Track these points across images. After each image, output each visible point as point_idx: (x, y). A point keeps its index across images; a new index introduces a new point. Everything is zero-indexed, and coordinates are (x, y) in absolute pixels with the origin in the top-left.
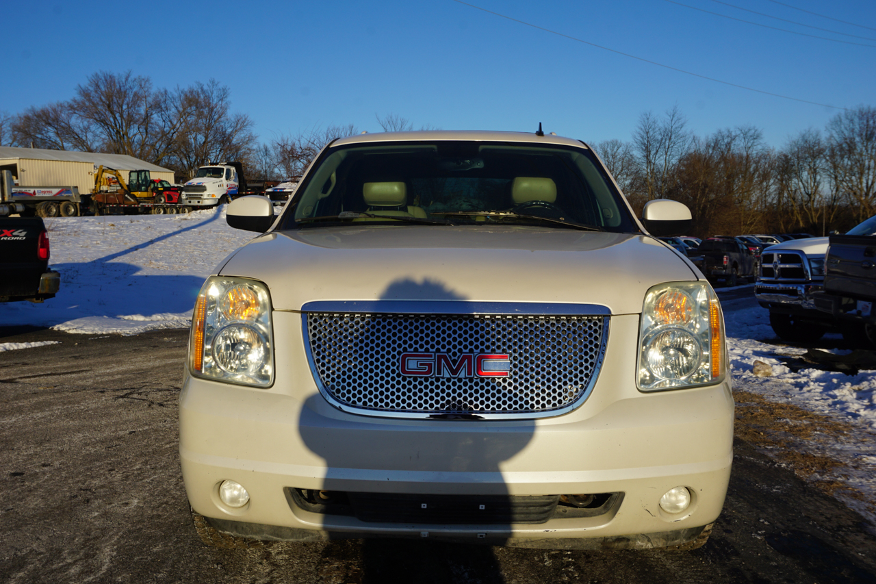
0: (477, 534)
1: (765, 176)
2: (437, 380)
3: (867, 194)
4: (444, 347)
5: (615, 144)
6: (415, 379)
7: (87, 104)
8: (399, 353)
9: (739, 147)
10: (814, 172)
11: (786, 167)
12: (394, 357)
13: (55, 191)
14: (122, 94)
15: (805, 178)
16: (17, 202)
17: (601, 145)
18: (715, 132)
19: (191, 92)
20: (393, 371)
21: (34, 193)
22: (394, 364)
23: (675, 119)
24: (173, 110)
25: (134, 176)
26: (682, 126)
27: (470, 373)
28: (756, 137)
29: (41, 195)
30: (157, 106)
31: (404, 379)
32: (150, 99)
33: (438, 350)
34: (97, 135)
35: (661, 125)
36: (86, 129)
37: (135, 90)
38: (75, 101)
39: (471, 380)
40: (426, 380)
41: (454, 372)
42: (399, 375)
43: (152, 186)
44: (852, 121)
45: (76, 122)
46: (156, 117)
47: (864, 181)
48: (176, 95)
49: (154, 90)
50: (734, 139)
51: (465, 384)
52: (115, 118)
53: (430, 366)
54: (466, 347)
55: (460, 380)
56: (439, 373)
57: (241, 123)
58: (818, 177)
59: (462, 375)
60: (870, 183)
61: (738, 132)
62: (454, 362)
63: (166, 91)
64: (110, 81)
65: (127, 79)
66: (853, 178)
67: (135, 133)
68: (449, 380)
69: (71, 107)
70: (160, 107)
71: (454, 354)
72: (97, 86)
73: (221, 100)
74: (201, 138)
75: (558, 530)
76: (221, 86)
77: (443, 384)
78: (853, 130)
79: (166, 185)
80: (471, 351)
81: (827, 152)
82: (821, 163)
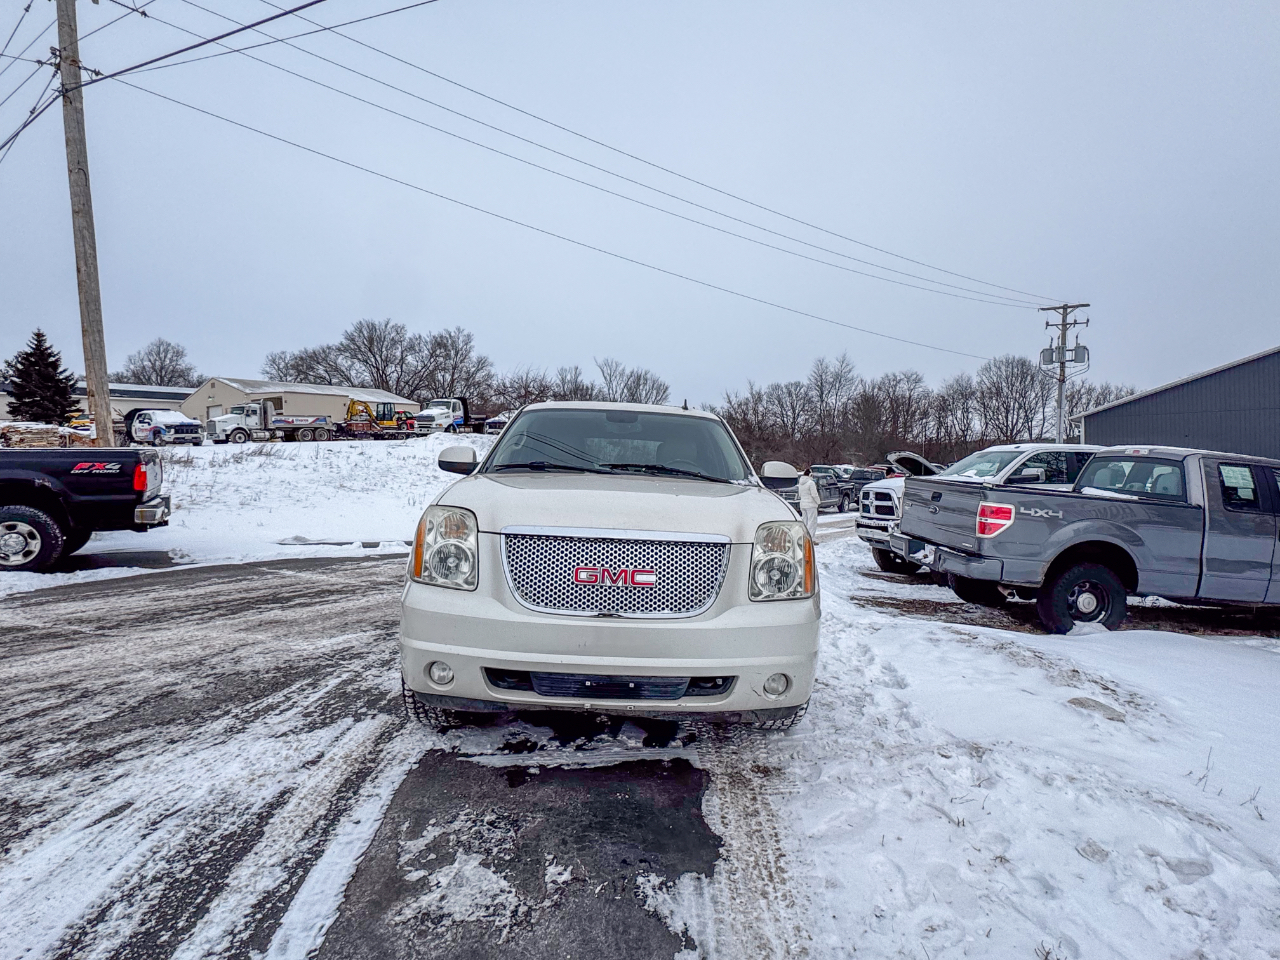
0: (626, 707)
1: (925, 414)
2: (602, 587)
3: (1012, 430)
4: (607, 563)
5: (797, 385)
6: (585, 587)
7: (352, 346)
8: (574, 566)
9: (903, 389)
10: (966, 411)
11: (944, 406)
12: (569, 569)
13: (311, 420)
14: (381, 340)
15: (959, 416)
16: (279, 429)
17: (786, 386)
18: (883, 375)
19: (441, 337)
20: (569, 580)
21: (293, 421)
22: (569, 575)
23: (844, 365)
24: (426, 352)
25: (381, 408)
26: (850, 371)
27: (625, 583)
28: (918, 380)
29: (299, 423)
30: (411, 348)
31: (577, 586)
32: (405, 344)
33: (603, 565)
34: (360, 371)
35: (832, 370)
36: (350, 368)
37: (392, 335)
38: (342, 344)
39: (627, 588)
40: (593, 587)
41: (614, 582)
42: (573, 583)
43: (397, 416)
44: (999, 368)
45: (343, 362)
46: (410, 359)
47: (1010, 418)
48: (428, 340)
49: (409, 335)
50: (899, 382)
51: (622, 591)
52: (376, 359)
53: (596, 576)
54: (623, 563)
55: (618, 588)
56: (603, 581)
57: (482, 363)
58: (970, 416)
59: (620, 584)
60: (1015, 421)
61: (903, 377)
62: (615, 574)
63: (420, 337)
64: (372, 328)
65: (386, 326)
66: (1000, 417)
67: (392, 372)
68: (610, 588)
69: (339, 350)
70: (415, 350)
71: (615, 568)
72: (361, 331)
73: (466, 344)
74: (448, 377)
75: (688, 705)
76: (465, 333)
77: (606, 590)
78: (1000, 377)
79: (409, 415)
80: (627, 566)
81: (979, 394)
82: (973, 403)
